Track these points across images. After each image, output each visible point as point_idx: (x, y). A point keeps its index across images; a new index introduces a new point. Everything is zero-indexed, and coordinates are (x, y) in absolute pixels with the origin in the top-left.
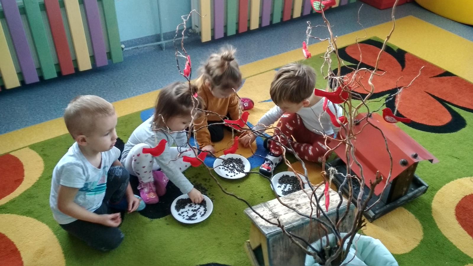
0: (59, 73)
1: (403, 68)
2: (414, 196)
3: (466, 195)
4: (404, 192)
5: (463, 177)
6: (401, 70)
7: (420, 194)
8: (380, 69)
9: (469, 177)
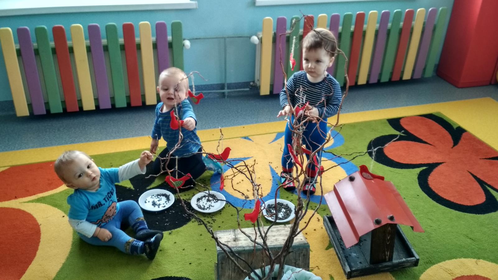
0: (129, 104)
1: (454, 146)
2: (400, 264)
3: (463, 275)
4: (387, 257)
5: (469, 258)
6: (452, 146)
7: (409, 264)
8: (428, 142)
9: (476, 259)
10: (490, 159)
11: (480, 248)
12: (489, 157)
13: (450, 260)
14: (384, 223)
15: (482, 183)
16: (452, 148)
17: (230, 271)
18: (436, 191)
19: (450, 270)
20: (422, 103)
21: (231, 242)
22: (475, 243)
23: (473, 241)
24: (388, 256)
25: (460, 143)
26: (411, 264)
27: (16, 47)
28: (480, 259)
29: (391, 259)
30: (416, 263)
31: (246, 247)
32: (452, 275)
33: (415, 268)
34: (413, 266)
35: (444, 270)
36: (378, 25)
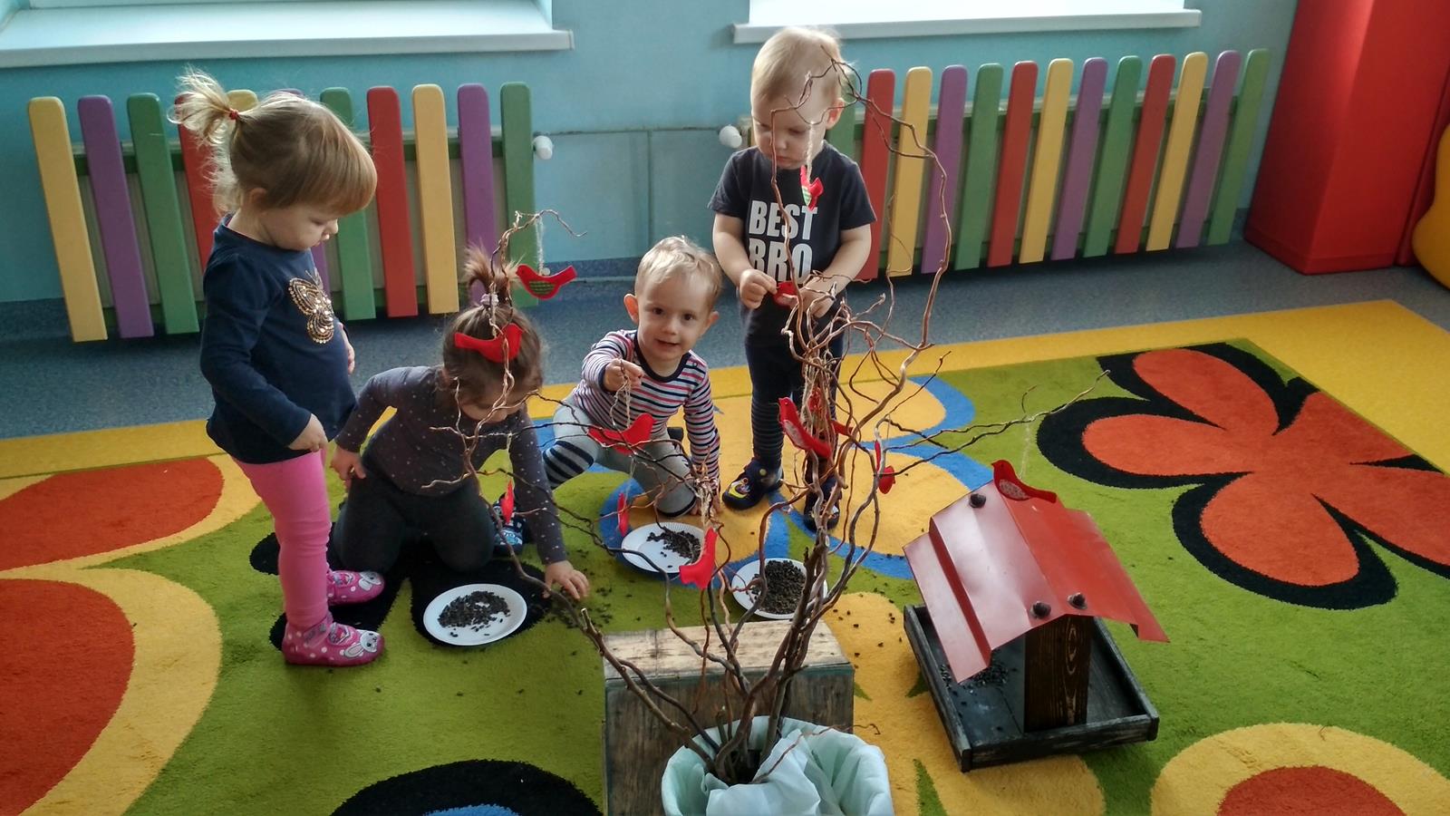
0: (382, 312)
1: (1280, 428)
2: (1107, 733)
3: (1281, 766)
4: (1071, 713)
5: (1302, 721)
6: (1274, 430)
7: (1131, 733)
8: (1209, 419)
9: (1320, 726)
10: (1378, 464)
11: (1332, 698)
12: (1376, 460)
13: (1248, 728)
14: (1056, 613)
15: (1350, 527)
16: (1274, 434)
17: (640, 734)
18: (1221, 549)
19: (1247, 752)
20: (1199, 314)
21: (643, 660)
22: (1320, 683)
23: (1315, 679)
24: (1071, 708)
25: (1298, 421)
26: (1139, 733)
27: (73, 150)
28: (1331, 726)
29: (1081, 718)
30: (1151, 730)
31: (682, 671)
32: (1250, 765)
33: (1150, 744)
34: (1145, 740)
35: (1229, 752)
36: (1074, 99)
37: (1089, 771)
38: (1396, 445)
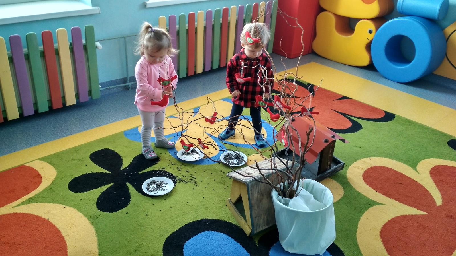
0: (51, 108)
2: (335, 170)
3: (368, 168)
5: (365, 158)
6: (313, 96)
7: (339, 168)
8: (297, 96)
9: (369, 158)
10: (338, 99)
11: (367, 151)
13: (356, 162)
14: (330, 141)
15: (343, 114)
19: (360, 167)
22: (362, 149)
23: (360, 148)
24: (329, 165)
25: (316, 93)
32: (362, 169)
33: (343, 170)
35: (356, 168)
36: (237, 17)
37: (333, 180)
38: (339, 95)
